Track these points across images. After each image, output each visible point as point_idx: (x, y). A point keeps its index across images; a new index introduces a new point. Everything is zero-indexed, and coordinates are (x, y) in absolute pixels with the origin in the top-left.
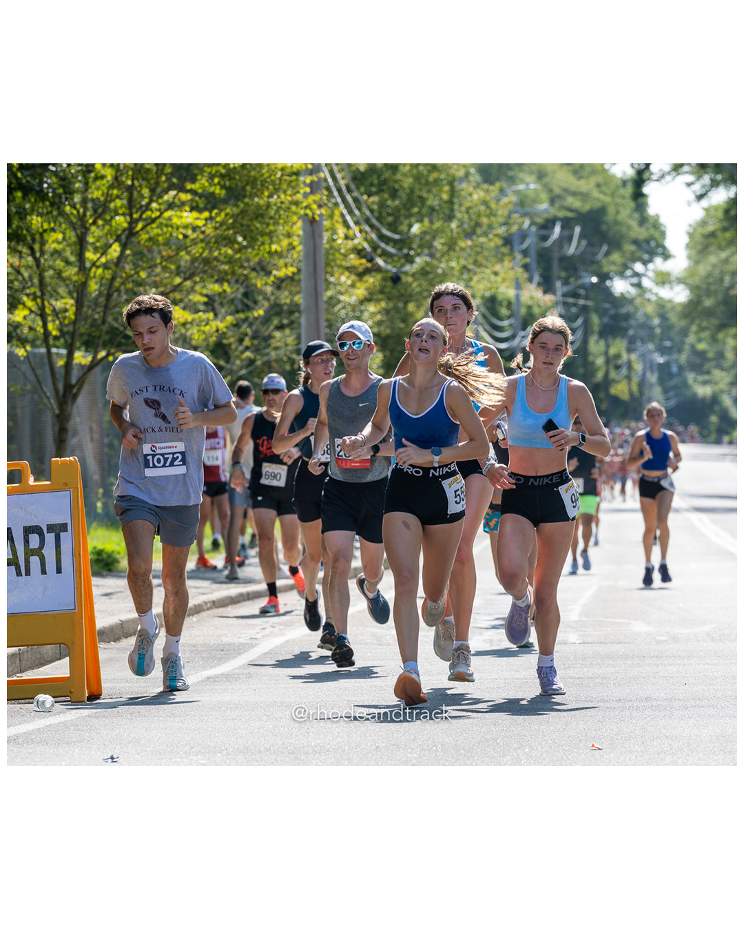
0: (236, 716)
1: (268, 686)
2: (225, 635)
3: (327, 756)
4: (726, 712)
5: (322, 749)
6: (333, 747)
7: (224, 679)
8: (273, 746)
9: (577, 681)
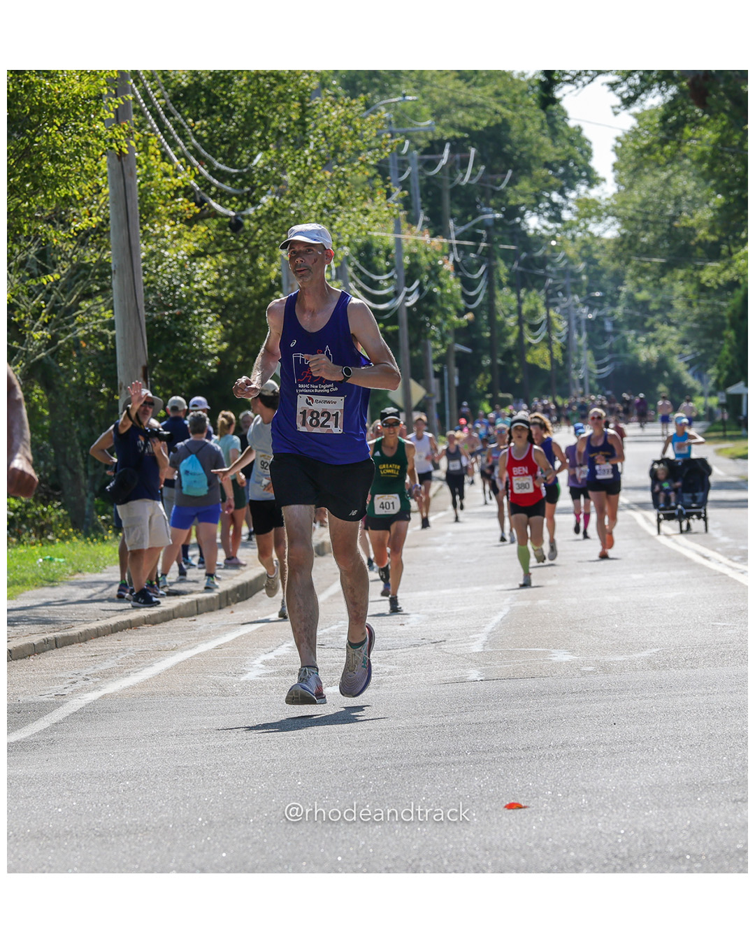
0: (31, 793)
1: (75, 754)
2: (24, 693)
3: (145, 837)
4: (665, 756)
5: (139, 828)
6: (154, 825)
7: (19, 748)
8: (75, 828)
9: (475, 728)
